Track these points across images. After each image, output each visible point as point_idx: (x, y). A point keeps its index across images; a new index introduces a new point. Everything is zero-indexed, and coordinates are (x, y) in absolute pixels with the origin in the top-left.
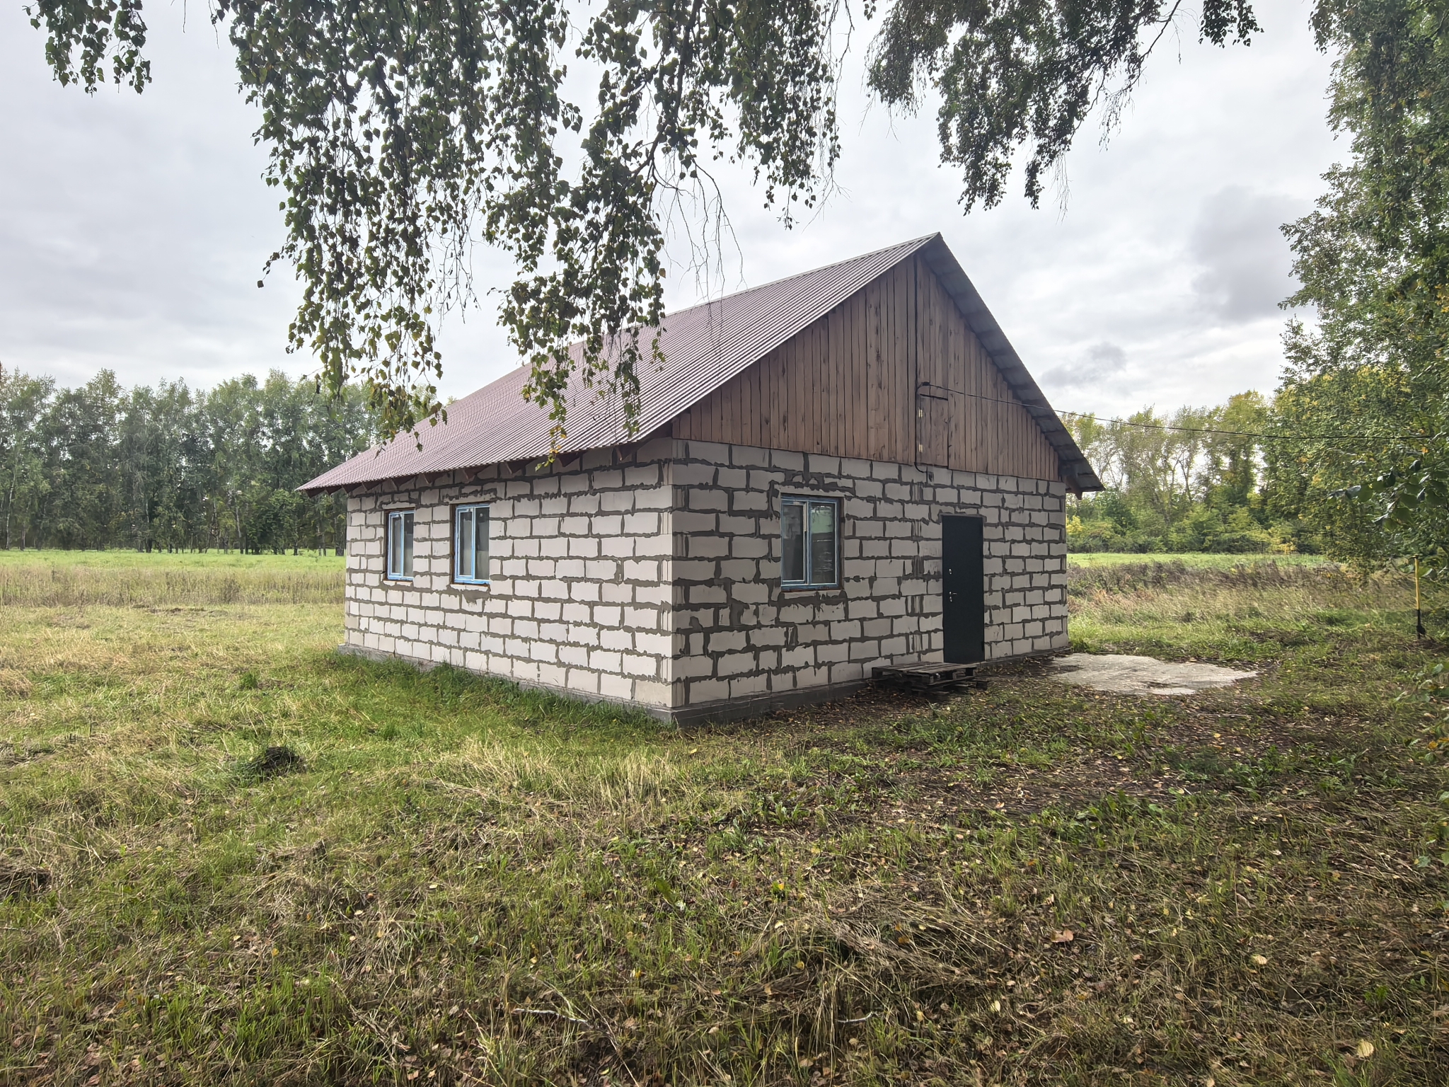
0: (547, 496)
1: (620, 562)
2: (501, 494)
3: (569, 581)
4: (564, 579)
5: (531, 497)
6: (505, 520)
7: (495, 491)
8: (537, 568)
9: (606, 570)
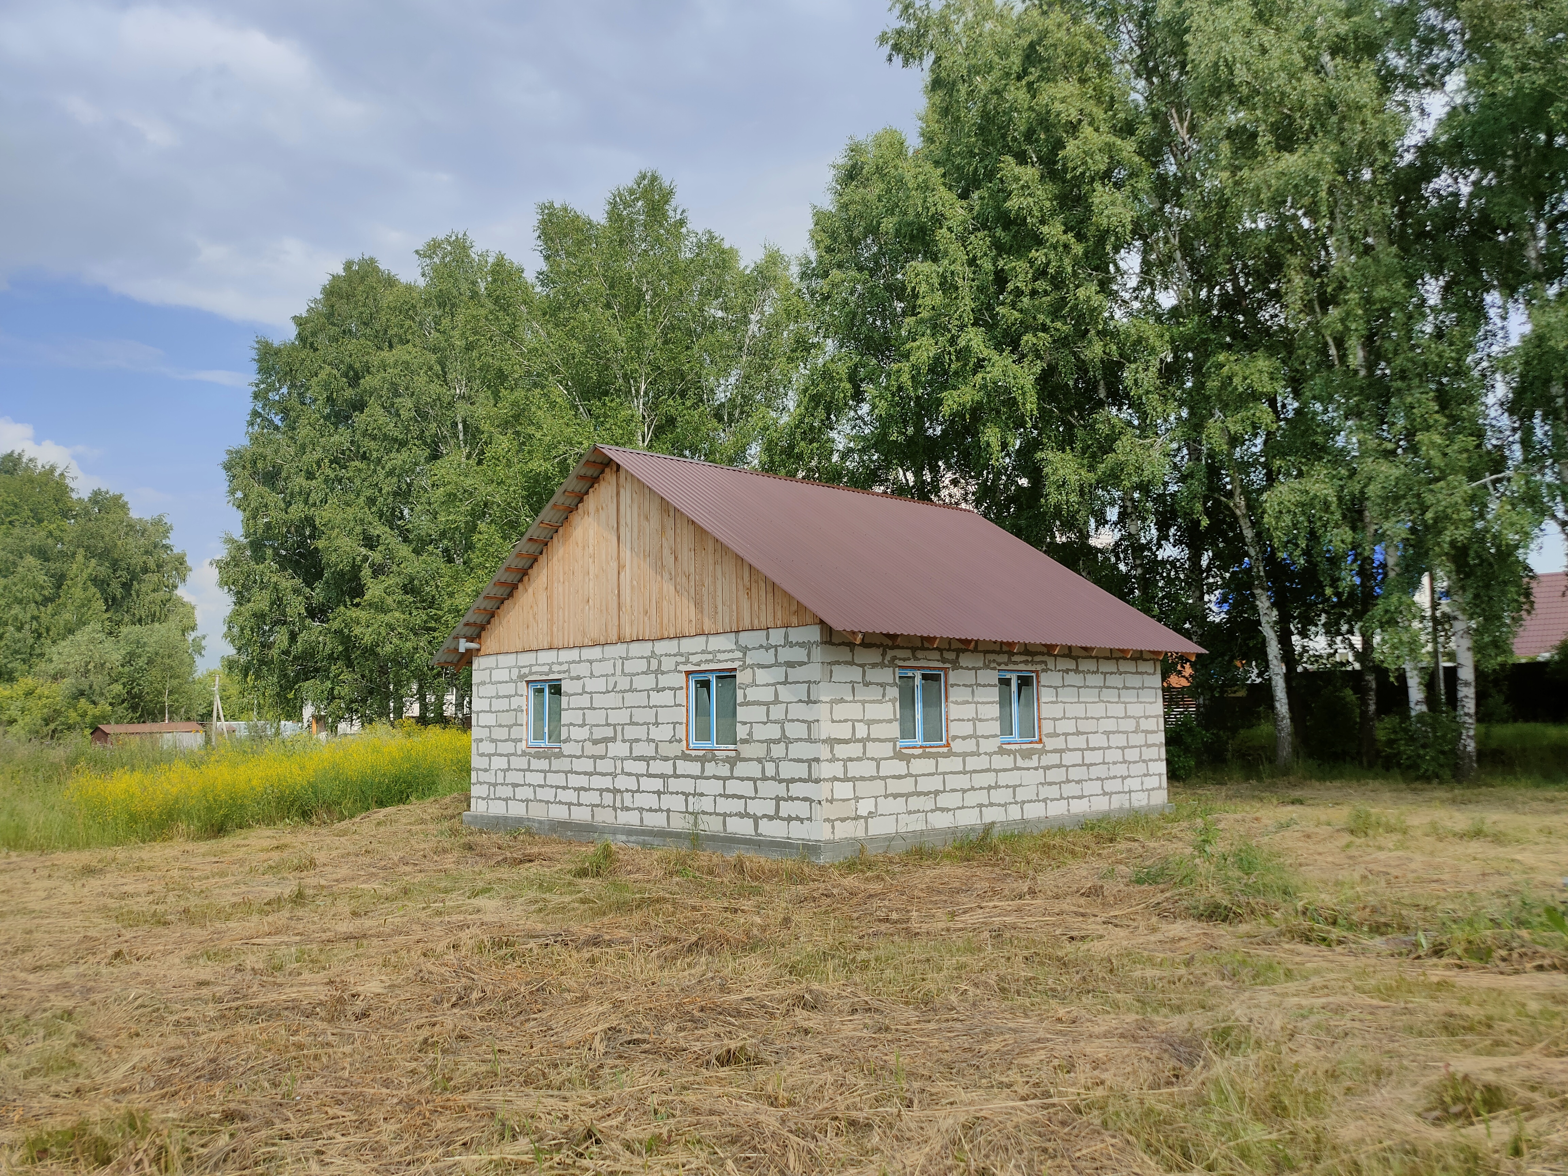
0: (1089, 672)
1: (1137, 719)
2: (1051, 665)
3: (1107, 733)
4: (1104, 733)
5: (1077, 671)
6: (1056, 688)
7: (1045, 663)
8: (1084, 726)
9: (1130, 725)
